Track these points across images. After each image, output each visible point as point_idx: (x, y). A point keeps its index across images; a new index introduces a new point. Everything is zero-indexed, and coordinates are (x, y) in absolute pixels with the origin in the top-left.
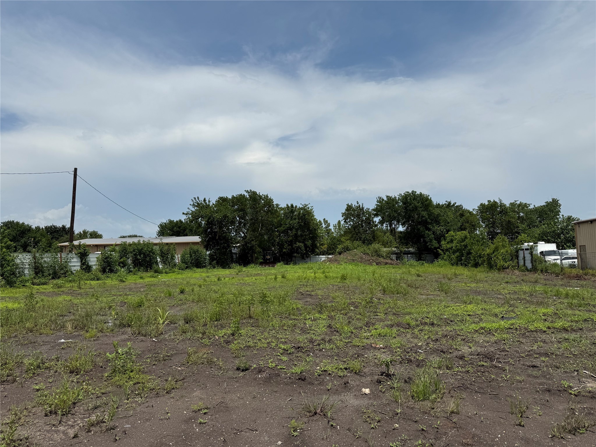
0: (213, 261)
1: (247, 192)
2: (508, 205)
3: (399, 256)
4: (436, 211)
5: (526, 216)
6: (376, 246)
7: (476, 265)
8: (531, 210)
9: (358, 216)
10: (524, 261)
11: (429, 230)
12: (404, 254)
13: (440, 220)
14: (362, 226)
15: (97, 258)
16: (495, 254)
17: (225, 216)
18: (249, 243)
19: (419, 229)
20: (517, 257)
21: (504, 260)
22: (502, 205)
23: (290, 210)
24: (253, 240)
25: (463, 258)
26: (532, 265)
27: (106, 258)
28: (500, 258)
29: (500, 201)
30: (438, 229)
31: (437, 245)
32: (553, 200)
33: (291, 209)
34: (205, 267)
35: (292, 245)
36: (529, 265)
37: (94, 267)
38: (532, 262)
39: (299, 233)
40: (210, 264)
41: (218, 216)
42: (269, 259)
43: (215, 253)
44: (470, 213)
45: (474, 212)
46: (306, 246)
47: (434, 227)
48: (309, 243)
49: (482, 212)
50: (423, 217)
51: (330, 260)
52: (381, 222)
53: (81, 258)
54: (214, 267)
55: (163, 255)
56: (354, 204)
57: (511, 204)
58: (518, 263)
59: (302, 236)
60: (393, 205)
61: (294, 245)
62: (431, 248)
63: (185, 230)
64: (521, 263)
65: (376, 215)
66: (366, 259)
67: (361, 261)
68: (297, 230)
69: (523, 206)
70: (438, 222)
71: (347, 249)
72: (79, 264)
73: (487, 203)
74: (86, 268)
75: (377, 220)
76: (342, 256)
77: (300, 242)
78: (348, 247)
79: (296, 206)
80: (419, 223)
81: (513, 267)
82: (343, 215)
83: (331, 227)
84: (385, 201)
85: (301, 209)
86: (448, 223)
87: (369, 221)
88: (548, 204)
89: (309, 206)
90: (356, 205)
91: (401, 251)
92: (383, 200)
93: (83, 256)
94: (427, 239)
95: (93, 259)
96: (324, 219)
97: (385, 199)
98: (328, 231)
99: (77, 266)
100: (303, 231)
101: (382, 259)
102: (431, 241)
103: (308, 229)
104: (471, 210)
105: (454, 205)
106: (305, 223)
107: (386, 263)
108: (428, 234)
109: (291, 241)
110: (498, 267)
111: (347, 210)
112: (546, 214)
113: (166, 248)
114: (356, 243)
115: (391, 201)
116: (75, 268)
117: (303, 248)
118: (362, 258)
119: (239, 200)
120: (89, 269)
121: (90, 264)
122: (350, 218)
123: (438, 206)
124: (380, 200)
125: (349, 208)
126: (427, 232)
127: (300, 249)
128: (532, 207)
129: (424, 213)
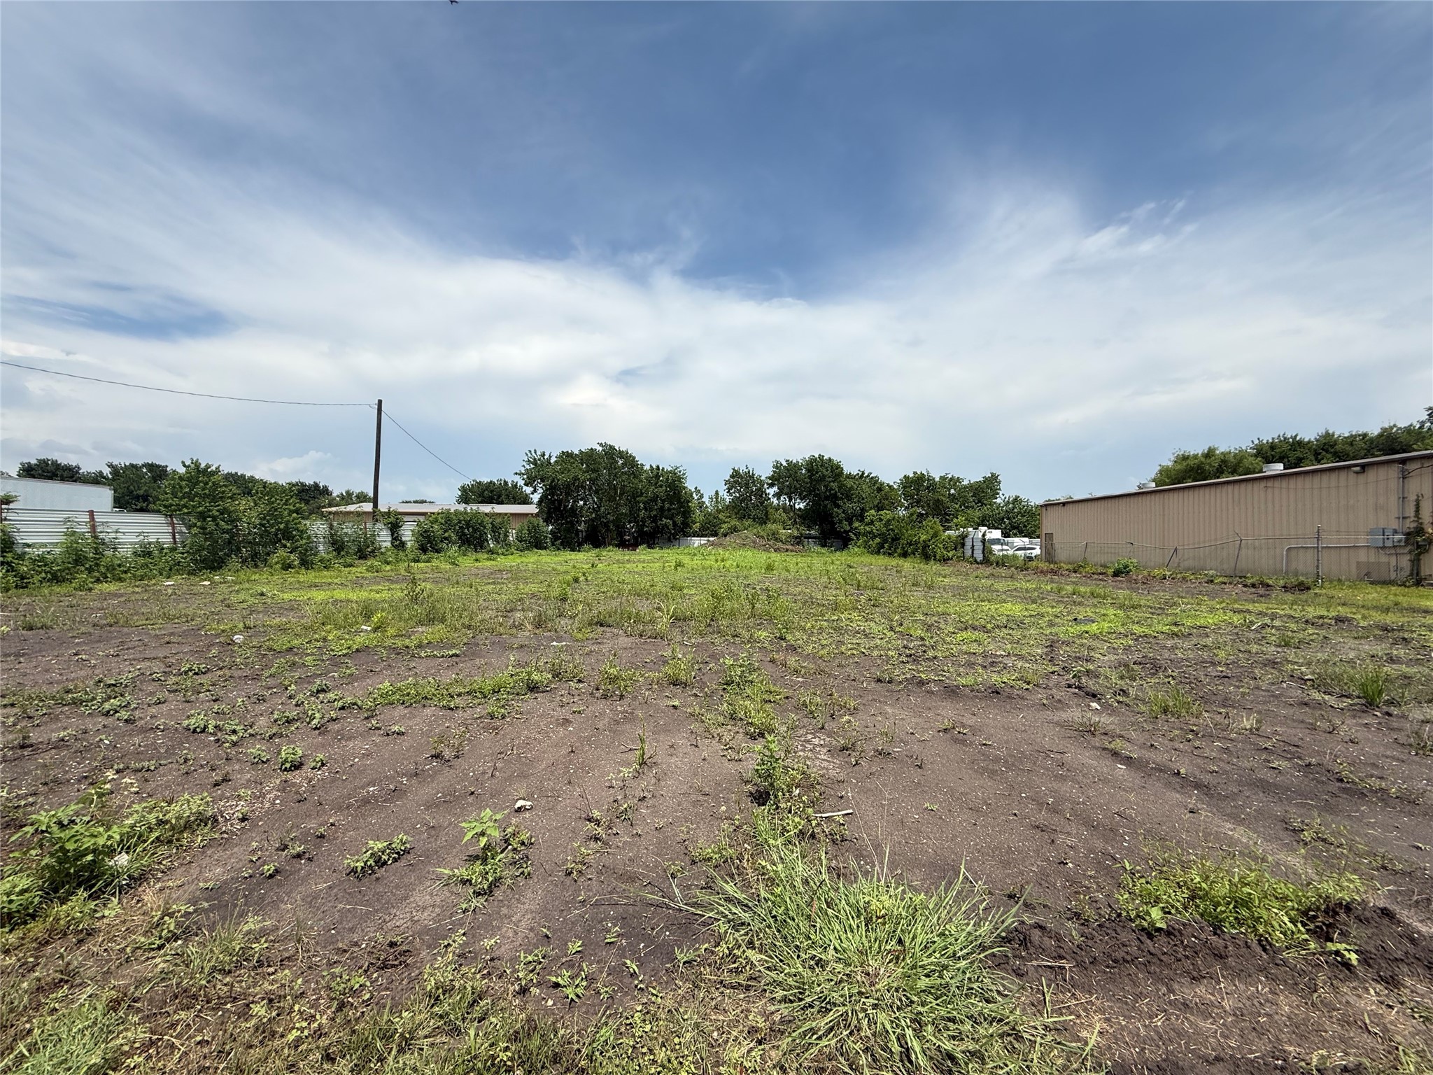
0: (555, 541)
1: (601, 445)
2: (937, 479)
3: (798, 540)
4: (849, 483)
5: (959, 494)
6: (771, 526)
7: (905, 555)
8: (966, 487)
9: (747, 485)
10: (973, 550)
11: (838, 506)
12: (805, 538)
13: (852, 495)
14: (751, 500)
15: (412, 531)
16: (933, 540)
17: (576, 479)
18: (603, 517)
19: (825, 506)
20: (963, 545)
21: (946, 548)
22: (930, 479)
23: (655, 473)
24: (609, 513)
25: (886, 545)
26: (984, 556)
27: (426, 531)
28: (941, 546)
29: (928, 473)
30: (851, 506)
31: (848, 528)
32: (993, 475)
33: (657, 473)
34: (545, 548)
35: (656, 523)
36: (979, 557)
37: (409, 544)
38: (983, 553)
39: (667, 506)
40: (553, 545)
41: (564, 478)
42: (628, 541)
43: (558, 529)
44: (890, 487)
45: (895, 487)
46: (675, 524)
47: (845, 503)
48: (679, 519)
49: (905, 487)
50: (831, 489)
51: (713, 544)
52: (778, 495)
53: (391, 530)
54: (559, 549)
55: (495, 529)
56: (743, 469)
57: (941, 477)
58: (963, 553)
59: (669, 510)
60: (796, 472)
61: (660, 522)
62: (840, 531)
63: (499, 496)
64: (968, 553)
65: (771, 485)
66: (761, 543)
67: (755, 546)
68: (663, 501)
69: (955, 481)
70: (849, 497)
71: (735, 530)
72: (390, 539)
73: (911, 475)
74: (399, 544)
75: (771, 491)
76: (728, 538)
77: (667, 518)
78: (736, 527)
79: (663, 469)
80: (827, 498)
81: (957, 557)
82: (727, 482)
83: (706, 499)
84: (785, 467)
85: (670, 472)
86: (863, 499)
87: (760, 493)
88: (986, 479)
89: (681, 469)
90: (745, 470)
91: (801, 534)
92: (781, 465)
93: (394, 527)
94: (836, 520)
95: (408, 533)
96: (696, 488)
97: (785, 464)
98: (701, 505)
99: (389, 541)
100: (672, 503)
101: (780, 544)
102: (841, 521)
103: (679, 501)
104: (891, 484)
105: (868, 476)
106: (674, 493)
107: (787, 550)
108: (837, 512)
109: (655, 516)
110: (938, 558)
111: (732, 476)
112: (983, 492)
113: (499, 520)
114: (747, 523)
115: (792, 468)
116: (384, 545)
117: (671, 527)
118: (754, 542)
119: (589, 457)
120: (403, 547)
121: (403, 539)
122: (735, 488)
123: (849, 476)
124: (777, 466)
125: (736, 474)
126: (835, 510)
127: (668, 528)
128: (966, 482)
129: (834, 485)
